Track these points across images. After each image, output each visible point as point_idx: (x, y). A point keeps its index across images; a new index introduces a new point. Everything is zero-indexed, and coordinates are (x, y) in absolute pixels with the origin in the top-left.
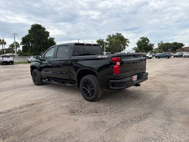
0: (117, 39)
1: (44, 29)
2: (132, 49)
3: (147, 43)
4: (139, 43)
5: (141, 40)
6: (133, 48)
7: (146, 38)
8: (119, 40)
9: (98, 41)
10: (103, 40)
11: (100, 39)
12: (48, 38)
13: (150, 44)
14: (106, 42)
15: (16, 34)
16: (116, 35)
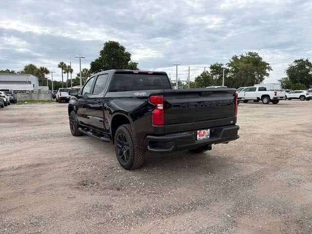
0: (248, 62)
1: (123, 49)
2: (279, 81)
3: (308, 71)
4: (291, 71)
5: (295, 65)
6: (280, 79)
7: (307, 60)
8: (250, 65)
9: (212, 67)
10: (222, 65)
11: (216, 63)
12: (129, 62)
14: (228, 68)
15: (82, 57)
16: (248, 55)
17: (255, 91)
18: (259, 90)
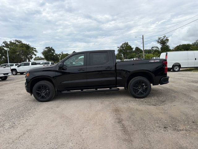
3: (53, 53)
4: (45, 53)
5: (46, 50)
7: (52, 48)
13: (56, 54)
17: (29, 65)
18: (32, 65)
